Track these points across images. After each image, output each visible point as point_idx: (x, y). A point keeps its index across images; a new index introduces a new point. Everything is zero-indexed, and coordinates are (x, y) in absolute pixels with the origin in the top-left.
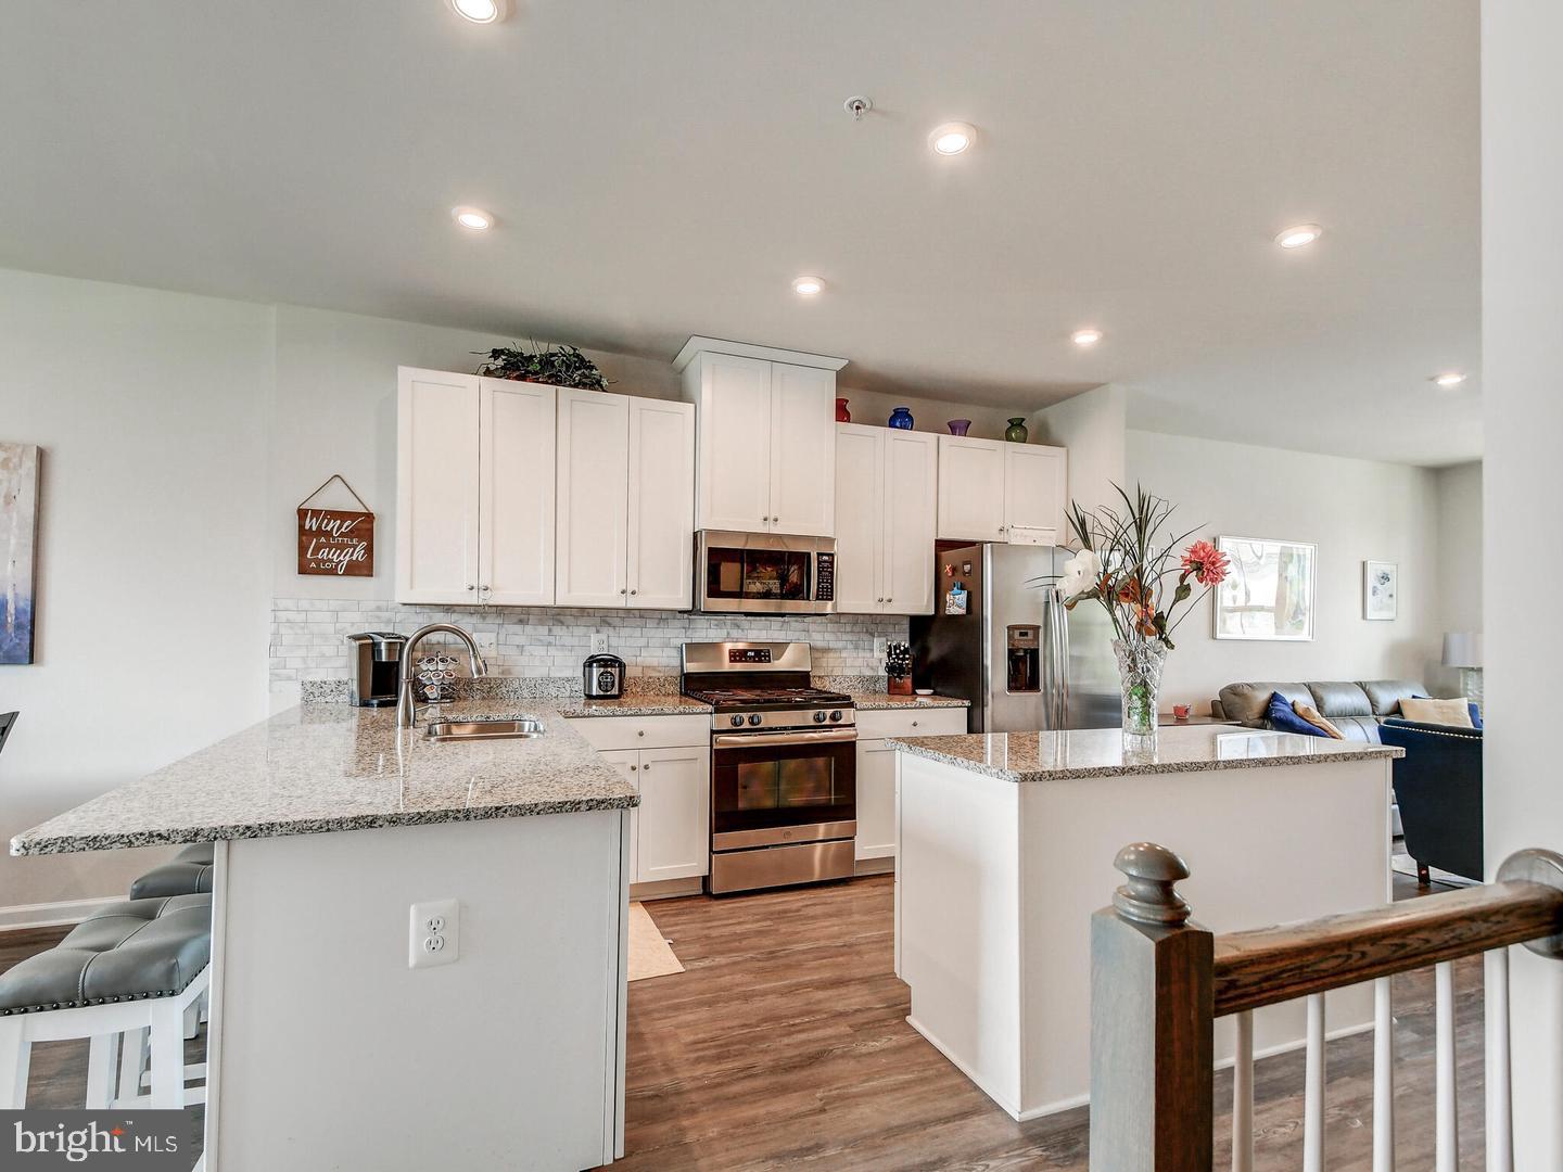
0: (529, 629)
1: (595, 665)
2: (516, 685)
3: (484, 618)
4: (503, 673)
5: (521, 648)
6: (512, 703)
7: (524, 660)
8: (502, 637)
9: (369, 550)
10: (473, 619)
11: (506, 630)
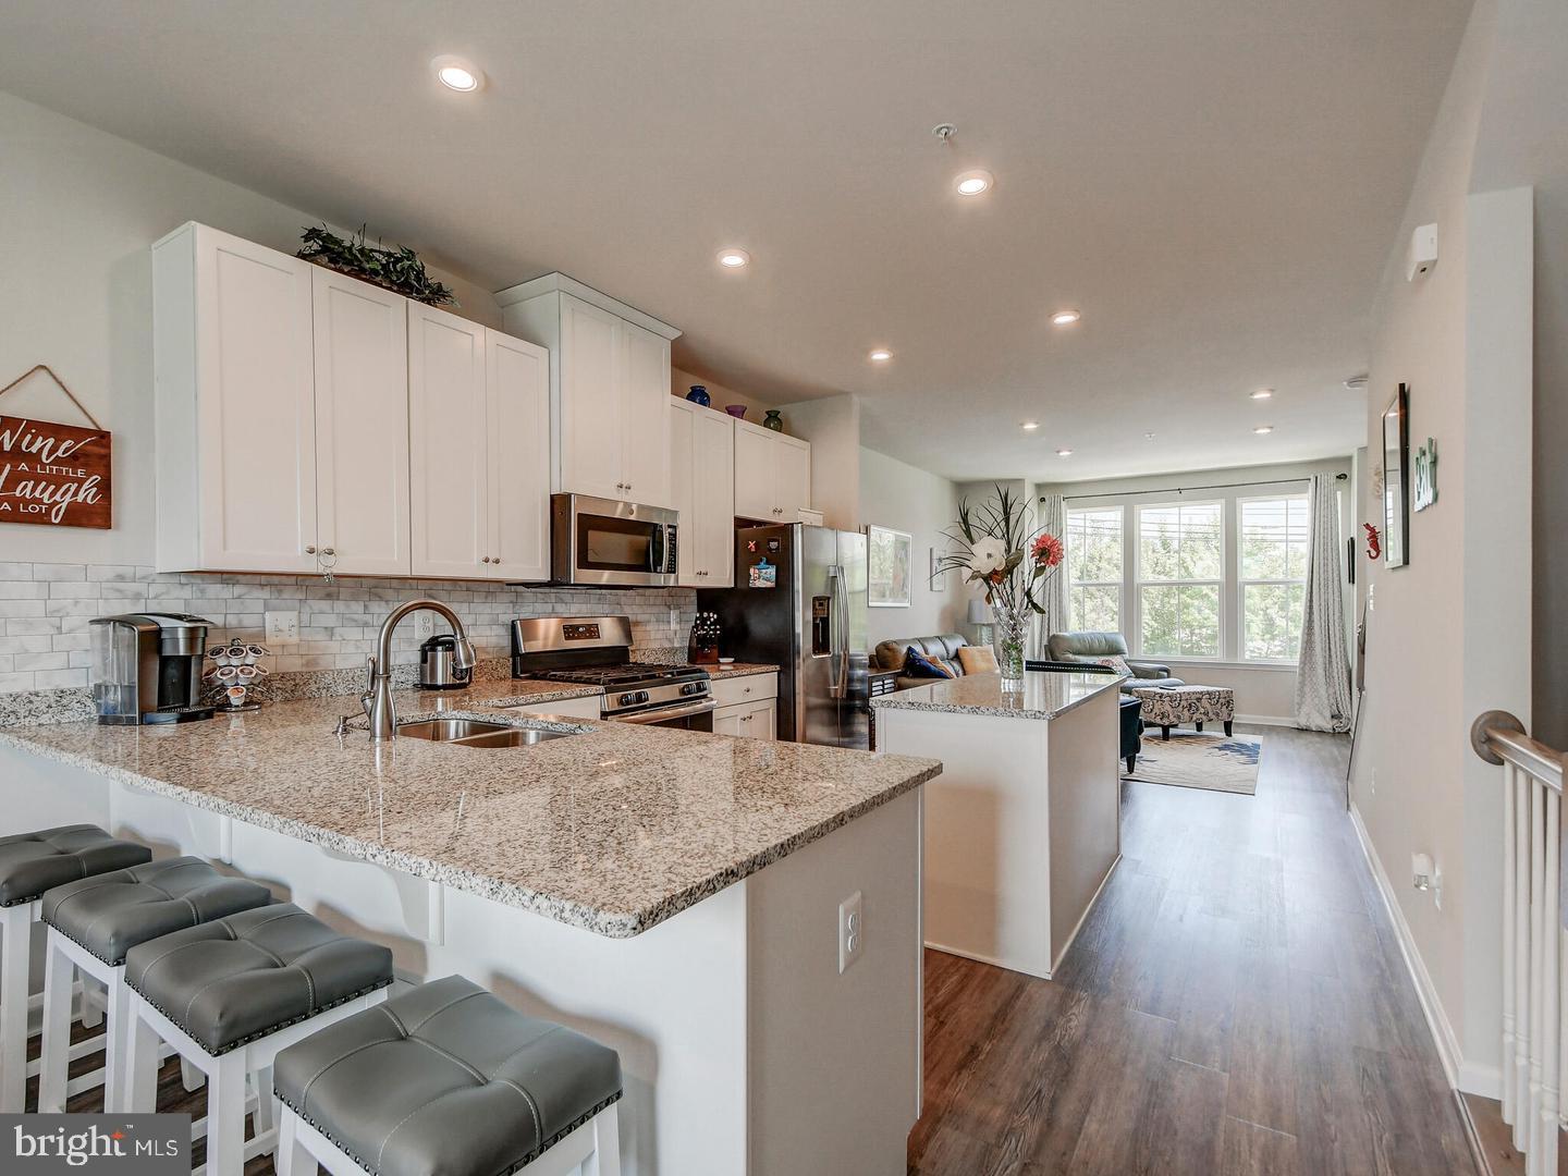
0: (340, 606)
1: (440, 648)
2: (329, 680)
3: (280, 591)
4: (307, 664)
5: (330, 631)
6: (324, 703)
7: (334, 646)
8: (305, 618)
9: (105, 488)
10: (265, 594)
11: (311, 608)
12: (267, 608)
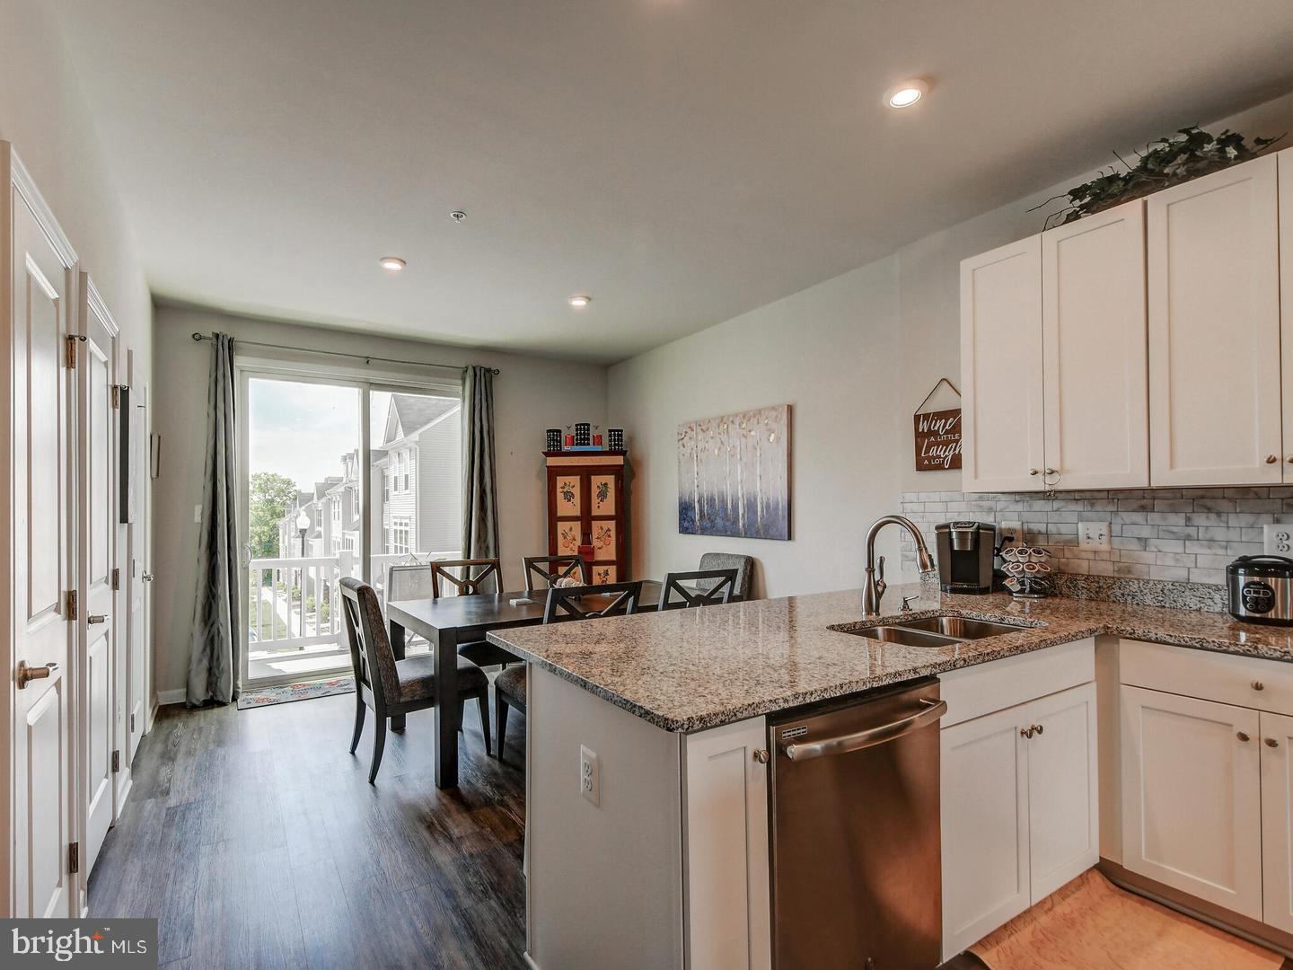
0: (1154, 517)
1: (1242, 570)
2: (1134, 587)
3: (1092, 505)
4: (1117, 571)
5: (1144, 542)
7: (1148, 557)
8: (1116, 529)
10: (1079, 507)
11: (1122, 519)
12: (1081, 519)
